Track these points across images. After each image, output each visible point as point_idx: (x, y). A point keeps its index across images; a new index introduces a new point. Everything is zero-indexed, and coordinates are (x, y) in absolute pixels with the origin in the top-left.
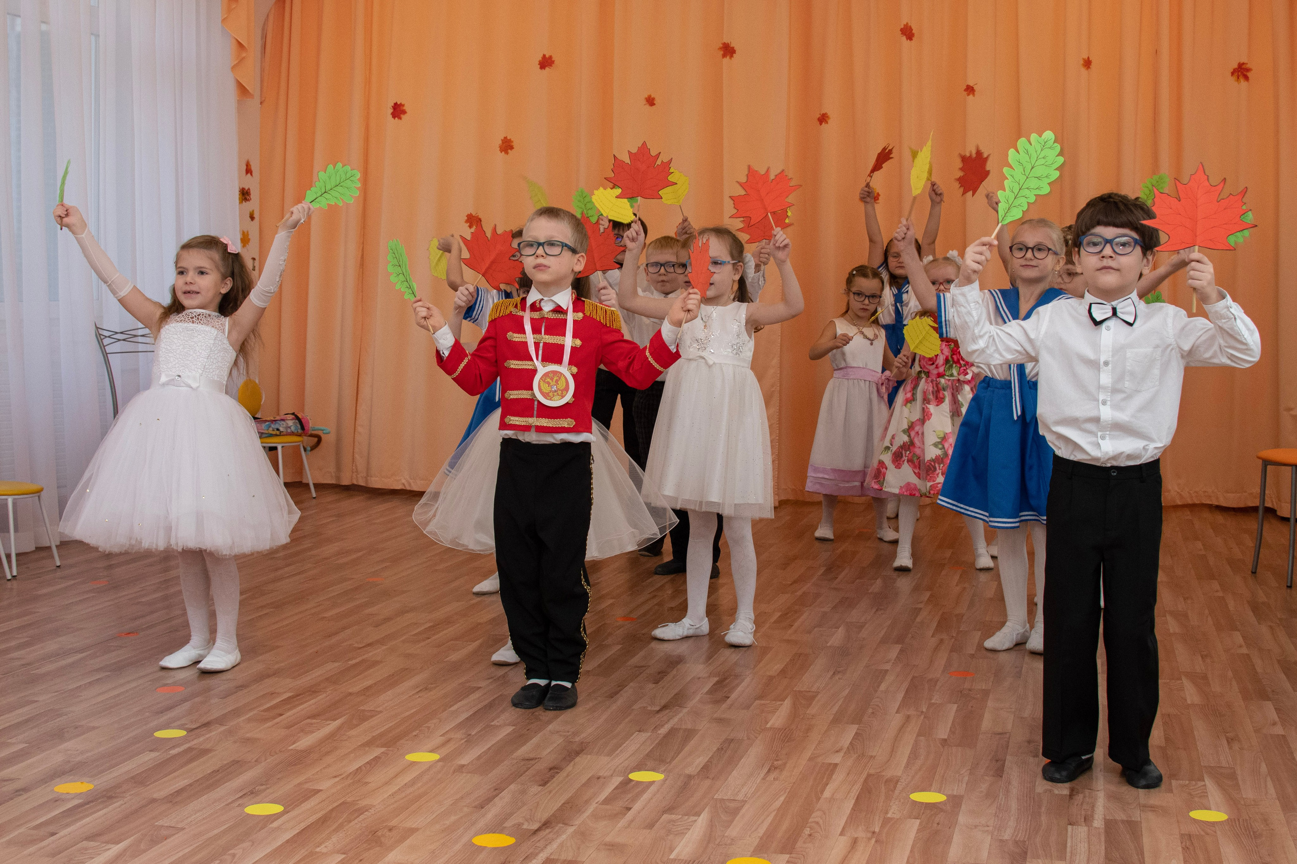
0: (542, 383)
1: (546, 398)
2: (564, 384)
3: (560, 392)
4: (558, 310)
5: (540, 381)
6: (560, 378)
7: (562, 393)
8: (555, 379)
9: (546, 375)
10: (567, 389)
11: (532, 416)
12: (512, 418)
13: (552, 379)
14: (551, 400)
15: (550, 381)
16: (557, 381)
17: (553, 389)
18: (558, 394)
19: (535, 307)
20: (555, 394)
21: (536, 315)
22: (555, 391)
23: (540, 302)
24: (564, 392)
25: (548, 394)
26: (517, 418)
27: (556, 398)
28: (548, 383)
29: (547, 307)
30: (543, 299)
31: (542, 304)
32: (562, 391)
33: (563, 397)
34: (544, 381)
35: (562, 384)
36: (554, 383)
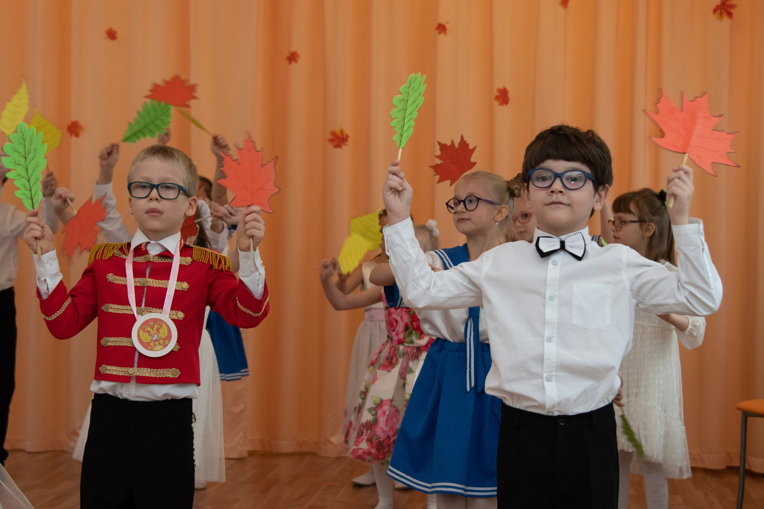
0: (141, 333)
1: (146, 348)
2: (166, 332)
3: (161, 341)
4: (166, 254)
5: (139, 330)
6: (161, 326)
7: (164, 342)
8: (156, 327)
9: (146, 323)
10: (169, 337)
11: (132, 366)
12: (109, 367)
13: (152, 328)
14: (152, 350)
15: (151, 330)
16: (158, 330)
17: (154, 339)
18: (160, 344)
19: (140, 251)
20: (157, 343)
21: (141, 259)
22: (157, 340)
23: (146, 246)
24: (167, 341)
25: (148, 344)
26: (114, 368)
27: (158, 347)
28: (149, 332)
29: (154, 251)
30: (149, 243)
31: (149, 248)
32: (164, 339)
33: (165, 346)
34: (144, 330)
35: (163, 332)
36: (155, 332)
